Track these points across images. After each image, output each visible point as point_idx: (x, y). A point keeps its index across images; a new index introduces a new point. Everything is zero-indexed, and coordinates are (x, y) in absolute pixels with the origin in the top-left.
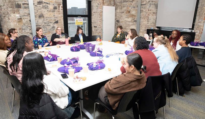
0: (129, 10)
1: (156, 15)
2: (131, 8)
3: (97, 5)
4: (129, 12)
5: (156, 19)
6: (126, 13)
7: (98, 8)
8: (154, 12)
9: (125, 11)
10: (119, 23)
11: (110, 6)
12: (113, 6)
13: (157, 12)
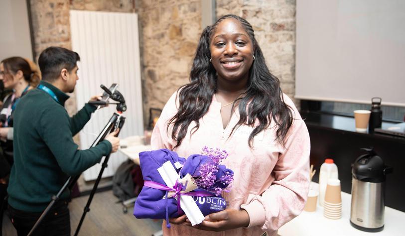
0: (178, 24)
1: (292, 38)
2: (185, 12)
3: (50, 10)
4: (179, 32)
5: (294, 56)
6: (172, 39)
7: (53, 21)
8: (279, 21)
9: (168, 31)
10: (155, 82)
11: (116, 11)
12: (131, 11)
13: (295, 23)
